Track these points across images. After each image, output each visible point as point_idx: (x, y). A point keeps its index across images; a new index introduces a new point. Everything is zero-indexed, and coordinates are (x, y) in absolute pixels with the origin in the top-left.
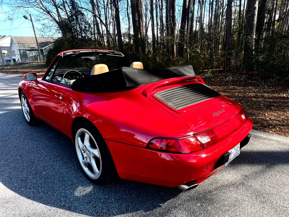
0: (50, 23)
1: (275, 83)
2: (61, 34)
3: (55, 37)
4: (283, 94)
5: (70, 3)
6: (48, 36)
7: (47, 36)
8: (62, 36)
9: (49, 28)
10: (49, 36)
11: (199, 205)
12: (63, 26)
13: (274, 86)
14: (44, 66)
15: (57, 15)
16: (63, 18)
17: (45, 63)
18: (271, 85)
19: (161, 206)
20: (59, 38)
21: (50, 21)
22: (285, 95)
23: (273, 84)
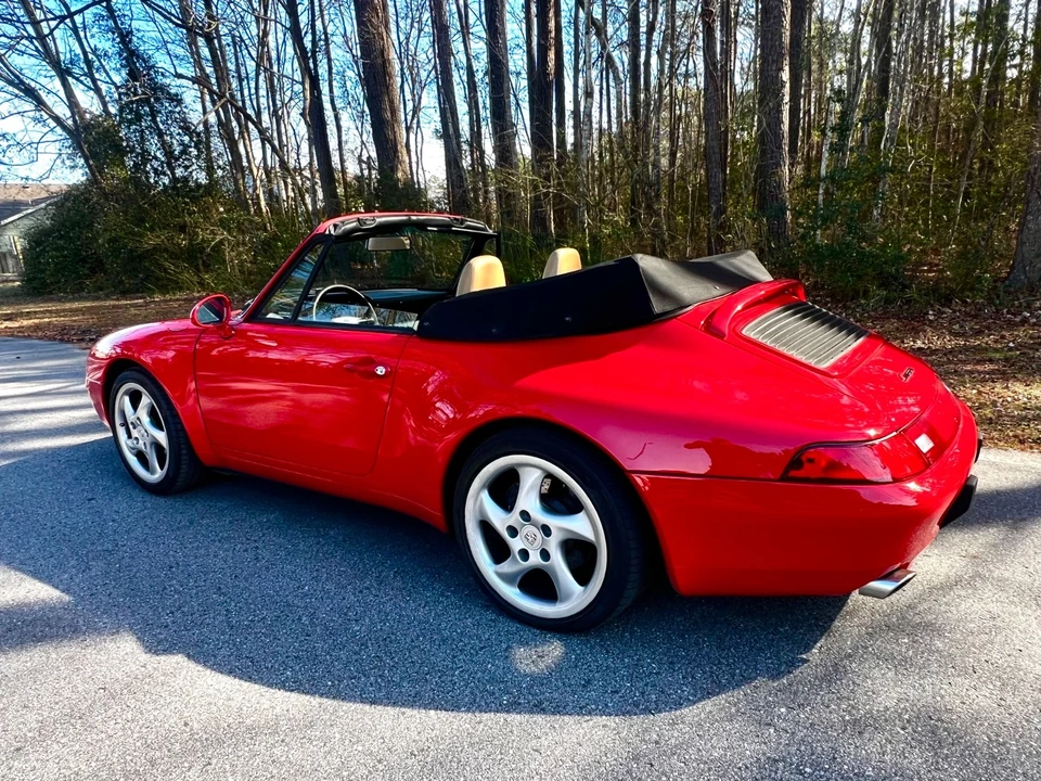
0: (30, 127)
1: (875, 310)
2: (81, 171)
3: (53, 182)
4: (914, 342)
5: (121, 56)
6: (23, 182)
7: (18, 181)
8: (85, 178)
9: (29, 147)
10: (26, 179)
11: (906, 641)
12: (90, 139)
13: (876, 319)
14: (16, 295)
15: (65, 100)
16: (91, 113)
17: (18, 283)
18: (869, 318)
19: (806, 661)
20: (75, 187)
21: (33, 123)
22: (919, 344)
23: (872, 313)
